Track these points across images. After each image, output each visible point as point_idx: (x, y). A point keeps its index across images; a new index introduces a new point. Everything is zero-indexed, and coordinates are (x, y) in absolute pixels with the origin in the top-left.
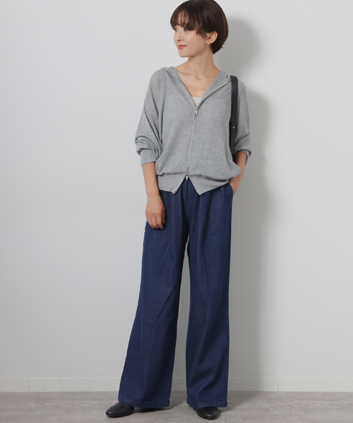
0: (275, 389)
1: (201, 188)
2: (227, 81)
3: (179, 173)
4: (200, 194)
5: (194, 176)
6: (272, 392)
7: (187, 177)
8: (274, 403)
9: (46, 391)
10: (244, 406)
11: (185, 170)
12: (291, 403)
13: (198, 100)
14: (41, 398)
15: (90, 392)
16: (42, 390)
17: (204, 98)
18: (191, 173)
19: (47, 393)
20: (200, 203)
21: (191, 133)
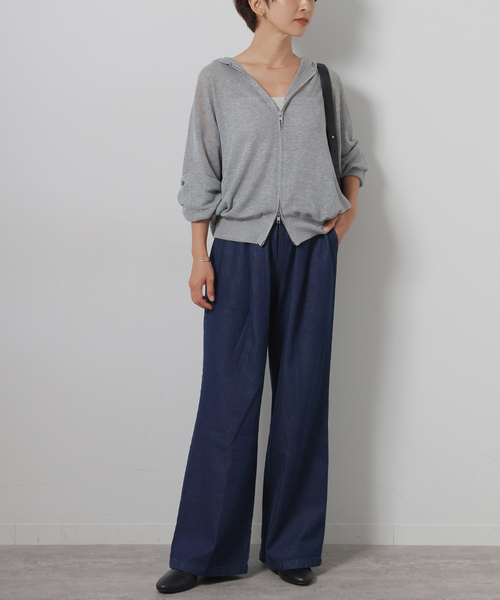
0: (389, 542)
1: (298, 235)
2: (314, 71)
3: (266, 214)
4: (297, 243)
5: (288, 216)
6: (384, 547)
7: (279, 219)
8: (387, 563)
9: (41, 544)
10: (343, 567)
11: (275, 208)
12: (412, 563)
13: (280, 101)
14: (33, 555)
15: (107, 546)
16: (35, 543)
17: (288, 98)
18: (285, 212)
19: (42, 547)
20: (296, 259)
21: (277, 151)
